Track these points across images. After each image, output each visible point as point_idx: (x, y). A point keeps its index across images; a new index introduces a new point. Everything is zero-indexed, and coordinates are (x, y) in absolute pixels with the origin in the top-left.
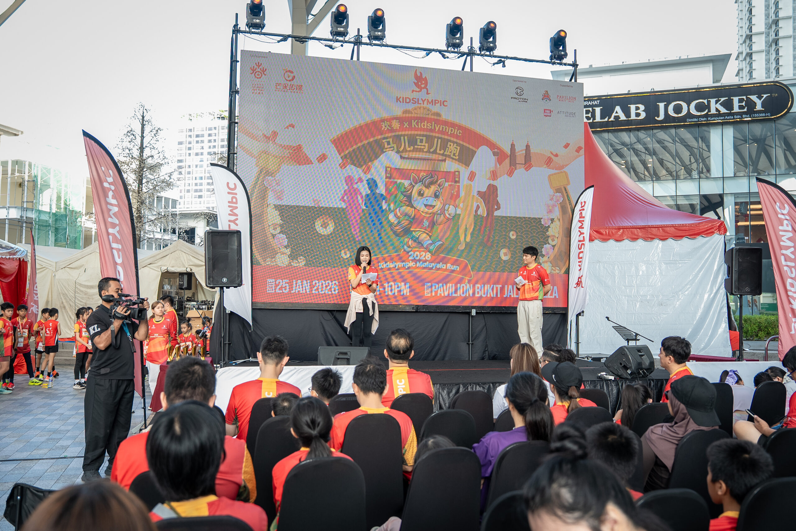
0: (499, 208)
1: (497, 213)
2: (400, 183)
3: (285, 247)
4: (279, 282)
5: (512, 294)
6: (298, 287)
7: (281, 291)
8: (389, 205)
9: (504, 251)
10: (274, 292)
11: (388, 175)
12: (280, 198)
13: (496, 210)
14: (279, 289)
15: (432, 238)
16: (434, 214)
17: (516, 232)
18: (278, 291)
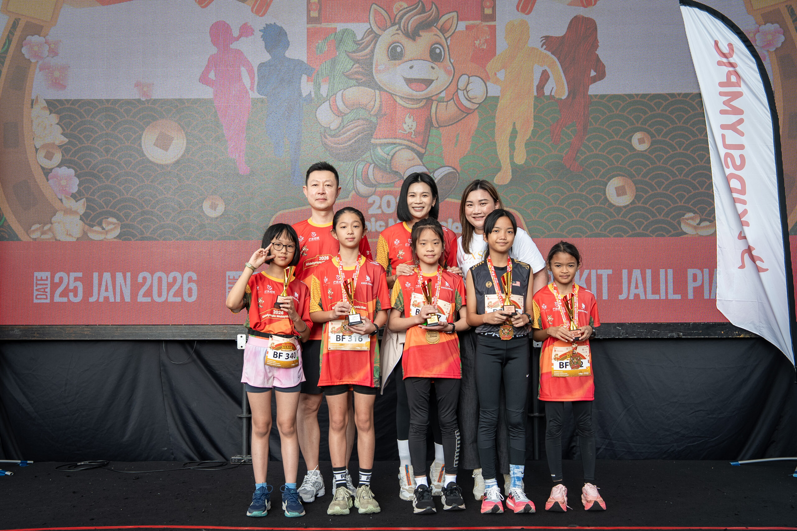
0: (601, 75)
1: (595, 89)
2: (345, 31)
3: (74, 196)
4: (61, 279)
5: (640, 291)
6: (103, 288)
7: (65, 300)
8: (318, 86)
9: (614, 183)
10: (48, 301)
11: (314, 14)
12: (58, 84)
13: (594, 80)
14: (63, 294)
15: (426, 158)
16: (429, 100)
17: (649, 132)
18: (57, 299)
